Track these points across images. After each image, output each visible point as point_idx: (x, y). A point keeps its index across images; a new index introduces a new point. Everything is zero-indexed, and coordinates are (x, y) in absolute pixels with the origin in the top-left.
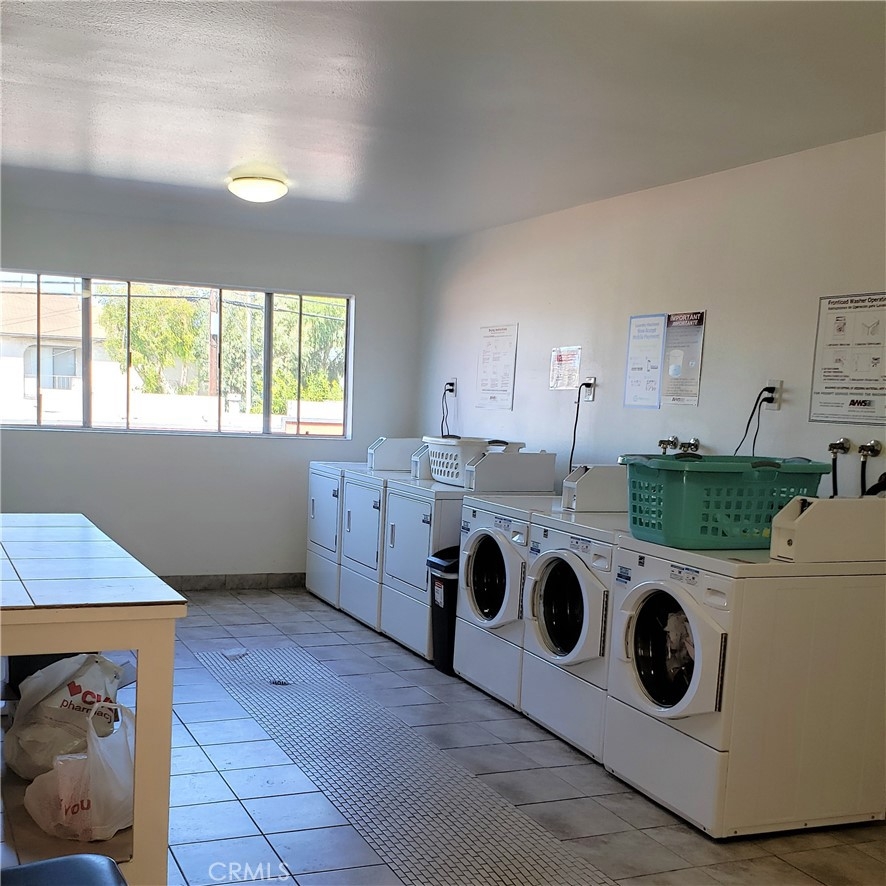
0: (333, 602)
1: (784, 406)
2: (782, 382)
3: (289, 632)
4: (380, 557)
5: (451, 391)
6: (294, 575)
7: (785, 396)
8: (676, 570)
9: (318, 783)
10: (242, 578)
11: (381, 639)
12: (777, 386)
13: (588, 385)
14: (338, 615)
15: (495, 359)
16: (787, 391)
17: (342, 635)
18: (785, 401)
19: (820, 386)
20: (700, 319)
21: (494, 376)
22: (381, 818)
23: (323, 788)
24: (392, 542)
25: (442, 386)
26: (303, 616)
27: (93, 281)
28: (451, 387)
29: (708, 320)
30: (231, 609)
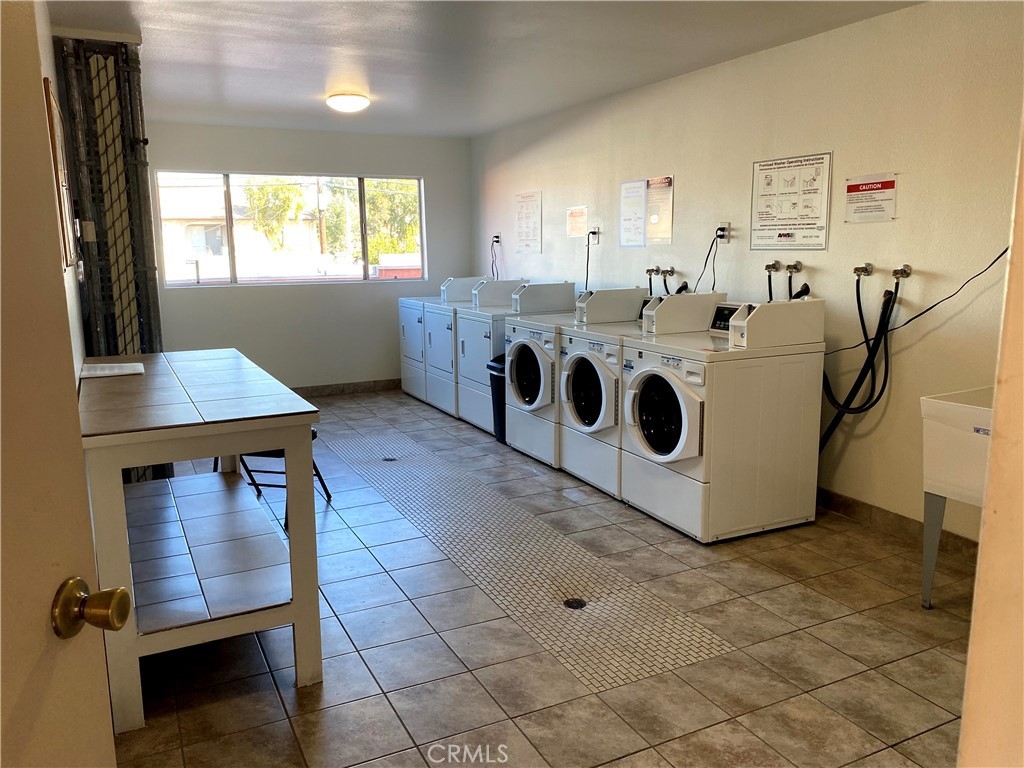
0: (423, 398)
1: (732, 240)
2: (730, 224)
3: (393, 422)
4: (455, 364)
5: (497, 242)
6: (394, 381)
7: (732, 233)
8: (666, 360)
9: (423, 531)
10: (355, 385)
11: (459, 423)
12: (726, 226)
13: (594, 233)
14: (427, 408)
15: (527, 218)
16: (734, 229)
17: (432, 421)
18: (733, 237)
19: (757, 225)
20: (670, 182)
21: (526, 230)
22: (471, 552)
23: (427, 534)
24: (463, 352)
25: (490, 239)
26: (403, 410)
27: (231, 175)
28: (497, 239)
29: (676, 183)
30: (351, 409)
